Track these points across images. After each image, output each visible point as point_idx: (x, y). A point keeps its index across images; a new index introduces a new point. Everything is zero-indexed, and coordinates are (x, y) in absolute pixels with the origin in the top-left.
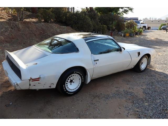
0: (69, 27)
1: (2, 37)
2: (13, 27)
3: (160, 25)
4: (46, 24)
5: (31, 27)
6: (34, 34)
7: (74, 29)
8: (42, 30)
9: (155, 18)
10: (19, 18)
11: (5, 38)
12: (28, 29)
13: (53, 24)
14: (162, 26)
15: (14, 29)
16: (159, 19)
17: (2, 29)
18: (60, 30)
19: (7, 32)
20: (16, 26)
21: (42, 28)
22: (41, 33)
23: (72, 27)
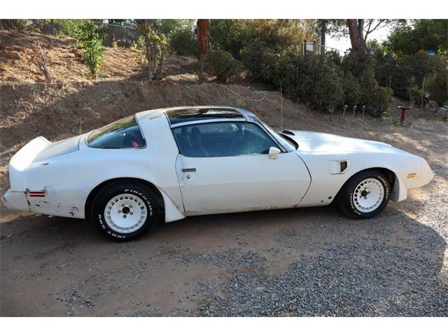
0: (277, 92)
1: (98, 113)
2: (129, 93)
4: (214, 85)
5: (170, 92)
8: (197, 100)
10: (151, 73)
11: (102, 116)
12: (162, 98)
13: (231, 86)
15: (131, 96)
17: (104, 97)
18: (246, 101)
19: (114, 104)
20: (138, 90)
21: (197, 96)
23: (284, 93)
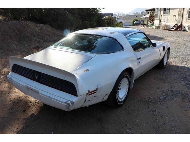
0: (48, 25)
3: (132, 21)
4: (19, 21)
6: (9, 35)
7: (54, 28)
8: (18, 30)
9: (123, 14)
14: (134, 22)
16: (127, 14)
18: (39, 29)
21: (17, 28)
22: (17, 33)
23: (51, 25)
